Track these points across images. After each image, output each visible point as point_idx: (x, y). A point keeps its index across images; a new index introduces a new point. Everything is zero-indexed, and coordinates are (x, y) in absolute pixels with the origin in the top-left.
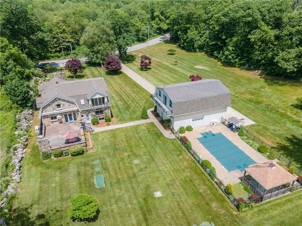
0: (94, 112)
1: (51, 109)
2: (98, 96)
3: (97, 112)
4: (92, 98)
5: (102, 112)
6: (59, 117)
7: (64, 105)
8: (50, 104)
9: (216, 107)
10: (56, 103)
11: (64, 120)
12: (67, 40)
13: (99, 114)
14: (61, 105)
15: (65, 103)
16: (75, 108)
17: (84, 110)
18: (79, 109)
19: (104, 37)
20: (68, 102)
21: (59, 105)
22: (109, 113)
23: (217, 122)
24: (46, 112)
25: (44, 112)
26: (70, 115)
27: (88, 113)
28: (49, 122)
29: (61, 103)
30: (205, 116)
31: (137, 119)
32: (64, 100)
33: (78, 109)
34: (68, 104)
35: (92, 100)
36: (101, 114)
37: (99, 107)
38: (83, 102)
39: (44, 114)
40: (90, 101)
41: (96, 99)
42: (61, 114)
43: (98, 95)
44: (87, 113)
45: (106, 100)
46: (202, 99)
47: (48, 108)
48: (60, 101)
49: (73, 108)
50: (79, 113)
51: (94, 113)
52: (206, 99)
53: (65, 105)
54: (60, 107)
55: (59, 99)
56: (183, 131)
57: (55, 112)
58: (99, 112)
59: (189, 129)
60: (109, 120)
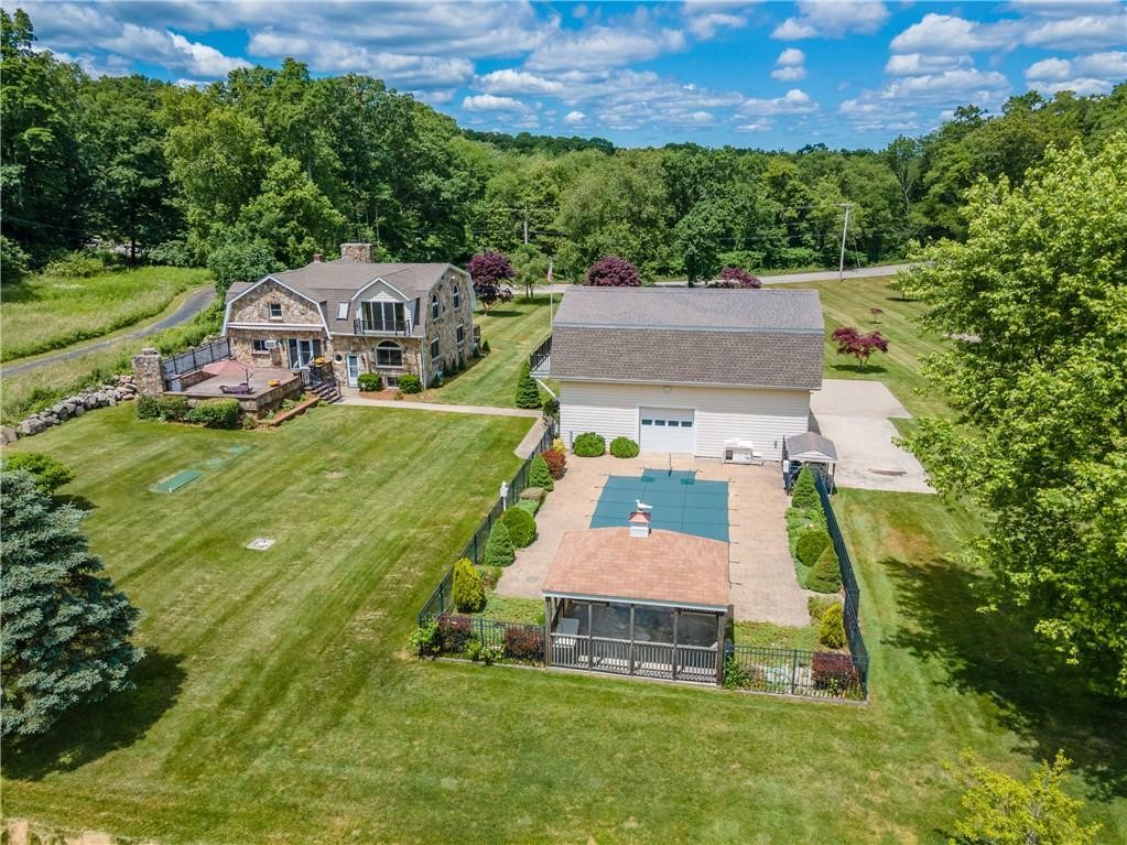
0: (373, 350)
1: (256, 314)
2: (382, 298)
3: (381, 356)
4: (365, 300)
5: (396, 358)
6: (271, 342)
7: (288, 308)
8: (253, 297)
9: (743, 379)
10: (268, 298)
11: (285, 356)
13: (388, 364)
14: (283, 308)
15: (292, 302)
17: (342, 337)
18: (327, 330)
20: (301, 300)
21: (278, 306)
22: (417, 365)
23: (748, 450)
24: (241, 319)
25: (237, 319)
26: (305, 345)
27: (354, 351)
28: (246, 352)
29: (284, 300)
30: (696, 413)
31: (507, 404)
32: (290, 294)
33: (323, 329)
34: (301, 306)
35: (366, 306)
36: (392, 364)
37: (384, 333)
38: (343, 310)
39: (237, 323)
40: (360, 309)
41: (377, 305)
42: (280, 335)
43: (383, 293)
44: (352, 348)
45: (408, 315)
46: (680, 335)
47: (249, 309)
48: (278, 294)
49: (312, 322)
50: (329, 345)
51: (370, 355)
53: (291, 309)
54: (279, 314)
55: (279, 288)
56: (589, 446)
57: (265, 325)
58: (389, 354)
59: (625, 449)
60: (413, 388)
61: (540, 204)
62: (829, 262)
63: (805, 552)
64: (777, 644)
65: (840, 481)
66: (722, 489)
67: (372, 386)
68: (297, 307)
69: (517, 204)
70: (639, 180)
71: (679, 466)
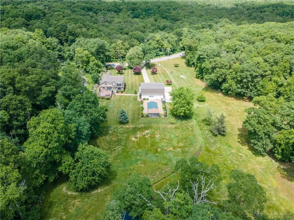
2: (119, 83)
3: (118, 89)
5: (120, 89)
6: (105, 88)
9: (158, 93)
10: (105, 83)
11: (107, 89)
12: (122, 53)
16: (111, 86)
17: (114, 87)
19: (137, 55)
23: (158, 99)
26: (109, 88)
28: (102, 89)
29: (107, 83)
30: (154, 96)
31: (133, 94)
37: (119, 87)
38: (114, 84)
39: (101, 86)
40: (116, 84)
42: (106, 87)
45: (122, 85)
46: (152, 89)
47: (103, 84)
50: (112, 88)
51: (117, 89)
52: (154, 89)
56: (144, 99)
57: (105, 86)
58: (119, 89)
59: (148, 99)
60: (122, 92)
61: (120, 49)
62: (166, 55)
63: (164, 108)
64: (162, 115)
65: (166, 101)
66: (156, 103)
67: (117, 92)
68: (109, 84)
69: (116, 49)
70: (139, 52)
71: (153, 101)
